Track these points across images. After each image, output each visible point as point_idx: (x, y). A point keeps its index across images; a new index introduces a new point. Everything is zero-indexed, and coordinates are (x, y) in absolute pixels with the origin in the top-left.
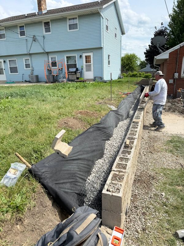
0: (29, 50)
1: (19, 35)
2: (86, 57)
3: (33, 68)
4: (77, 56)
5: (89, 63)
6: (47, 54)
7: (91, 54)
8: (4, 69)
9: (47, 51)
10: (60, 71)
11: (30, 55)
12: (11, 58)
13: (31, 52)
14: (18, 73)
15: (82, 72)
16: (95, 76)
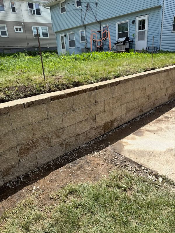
0: (83, 21)
1: (76, 6)
2: (140, 21)
3: (87, 40)
4: (129, 22)
5: (143, 29)
6: (99, 24)
7: (146, 18)
8: (65, 43)
9: (99, 20)
10: (104, 41)
11: (85, 26)
12: (70, 32)
13: (85, 23)
14: (75, 47)
15: (133, 41)
16: (148, 46)
